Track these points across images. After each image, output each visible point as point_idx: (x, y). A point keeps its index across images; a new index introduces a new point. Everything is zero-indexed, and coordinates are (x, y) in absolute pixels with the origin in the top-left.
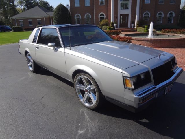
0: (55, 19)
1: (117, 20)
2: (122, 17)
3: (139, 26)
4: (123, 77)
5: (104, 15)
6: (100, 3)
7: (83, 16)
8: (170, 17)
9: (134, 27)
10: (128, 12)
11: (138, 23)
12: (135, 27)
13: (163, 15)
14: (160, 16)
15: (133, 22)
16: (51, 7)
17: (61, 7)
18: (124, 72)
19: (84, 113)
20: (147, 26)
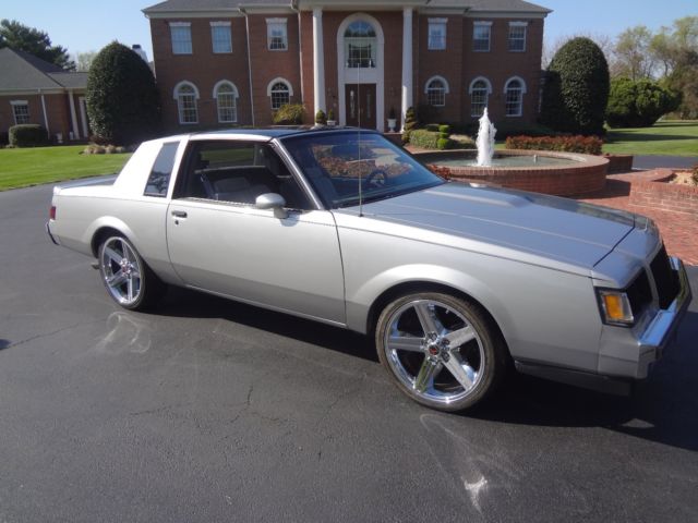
1: (335, 105)
2: (352, 93)
3: (415, 127)
5: (286, 88)
6: (269, 43)
7: (206, 90)
8: (513, 96)
9: (397, 128)
10: (374, 75)
11: (412, 116)
12: (402, 131)
13: (489, 89)
14: (483, 93)
15: (393, 112)
16: (58, 51)
20: (446, 126)
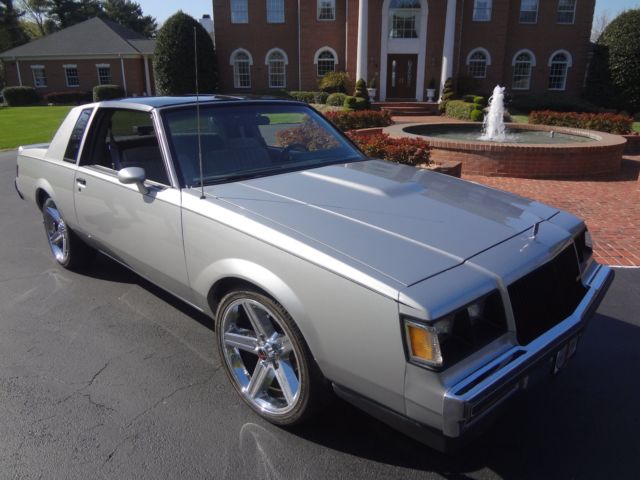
0: (159, 67)
1: (377, 73)
2: (394, 62)
3: (451, 98)
4: (403, 318)
5: (332, 57)
6: (319, 13)
7: (259, 57)
8: (558, 68)
9: (436, 98)
10: (416, 46)
11: (450, 86)
12: (440, 101)
13: (533, 62)
14: (525, 66)
15: (433, 82)
16: (148, 20)
17: (182, 24)
18: (403, 298)
19: (254, 443)
20: (481, 98)
